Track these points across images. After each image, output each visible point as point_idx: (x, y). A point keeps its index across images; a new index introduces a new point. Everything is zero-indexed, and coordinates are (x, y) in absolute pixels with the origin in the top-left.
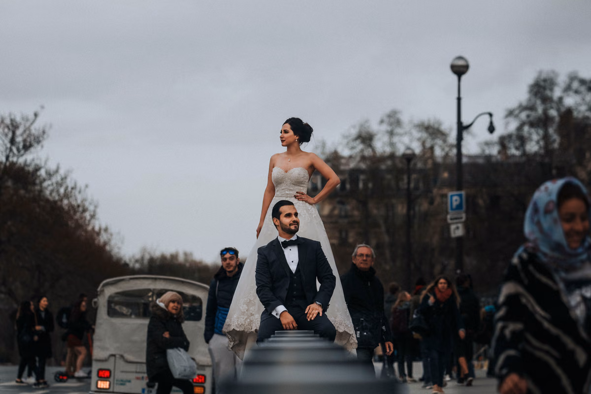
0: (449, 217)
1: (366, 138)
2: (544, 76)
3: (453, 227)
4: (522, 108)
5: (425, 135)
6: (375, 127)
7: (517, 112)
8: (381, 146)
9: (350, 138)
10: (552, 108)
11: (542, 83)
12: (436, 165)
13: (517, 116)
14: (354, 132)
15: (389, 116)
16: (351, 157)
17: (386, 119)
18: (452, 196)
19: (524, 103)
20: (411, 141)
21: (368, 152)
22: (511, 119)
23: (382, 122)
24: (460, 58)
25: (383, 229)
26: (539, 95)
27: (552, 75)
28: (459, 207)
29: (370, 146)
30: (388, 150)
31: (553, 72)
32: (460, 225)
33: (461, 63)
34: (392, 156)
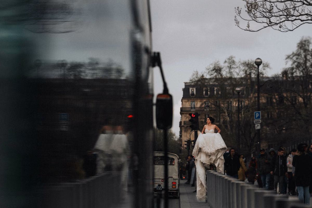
0: (255, 121)
1: (218, 70)
2: (304, 39)
3: (256, 125)
4: (294, 55)
5: (247, 68)
6: (222, 64)
7: (291, 56)
8: (225, 73)
9: (210, 70)
10: (309, 54)
11: (304, 42)
12: (252, 82)
13: (291, 58)
14: (212, 67)
15: (229, 59)
16: (210, 79)
17: (227, 61)
18: (256, 113)
19: (295, 52)
20: (240, 71)
21: (219, 76)
22: (289, 60)
23: (225, 62)
24: (258, 59)
25: (226, 114)
26: (302, 48)
27: (308, 39)
28: (259, 117)
29: (220, 73)
30: (229, 75)
31: (309, 37)
32: (259, 125)
33: (259, 61)
34: (231, 78)
